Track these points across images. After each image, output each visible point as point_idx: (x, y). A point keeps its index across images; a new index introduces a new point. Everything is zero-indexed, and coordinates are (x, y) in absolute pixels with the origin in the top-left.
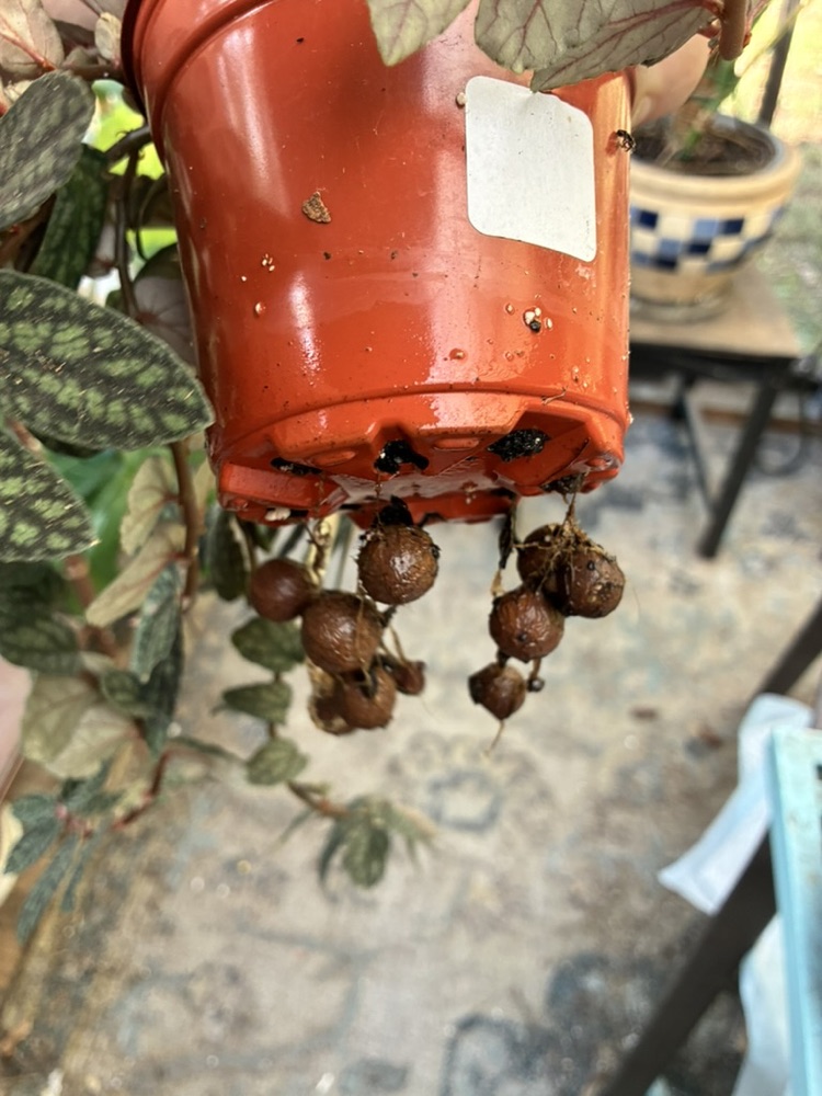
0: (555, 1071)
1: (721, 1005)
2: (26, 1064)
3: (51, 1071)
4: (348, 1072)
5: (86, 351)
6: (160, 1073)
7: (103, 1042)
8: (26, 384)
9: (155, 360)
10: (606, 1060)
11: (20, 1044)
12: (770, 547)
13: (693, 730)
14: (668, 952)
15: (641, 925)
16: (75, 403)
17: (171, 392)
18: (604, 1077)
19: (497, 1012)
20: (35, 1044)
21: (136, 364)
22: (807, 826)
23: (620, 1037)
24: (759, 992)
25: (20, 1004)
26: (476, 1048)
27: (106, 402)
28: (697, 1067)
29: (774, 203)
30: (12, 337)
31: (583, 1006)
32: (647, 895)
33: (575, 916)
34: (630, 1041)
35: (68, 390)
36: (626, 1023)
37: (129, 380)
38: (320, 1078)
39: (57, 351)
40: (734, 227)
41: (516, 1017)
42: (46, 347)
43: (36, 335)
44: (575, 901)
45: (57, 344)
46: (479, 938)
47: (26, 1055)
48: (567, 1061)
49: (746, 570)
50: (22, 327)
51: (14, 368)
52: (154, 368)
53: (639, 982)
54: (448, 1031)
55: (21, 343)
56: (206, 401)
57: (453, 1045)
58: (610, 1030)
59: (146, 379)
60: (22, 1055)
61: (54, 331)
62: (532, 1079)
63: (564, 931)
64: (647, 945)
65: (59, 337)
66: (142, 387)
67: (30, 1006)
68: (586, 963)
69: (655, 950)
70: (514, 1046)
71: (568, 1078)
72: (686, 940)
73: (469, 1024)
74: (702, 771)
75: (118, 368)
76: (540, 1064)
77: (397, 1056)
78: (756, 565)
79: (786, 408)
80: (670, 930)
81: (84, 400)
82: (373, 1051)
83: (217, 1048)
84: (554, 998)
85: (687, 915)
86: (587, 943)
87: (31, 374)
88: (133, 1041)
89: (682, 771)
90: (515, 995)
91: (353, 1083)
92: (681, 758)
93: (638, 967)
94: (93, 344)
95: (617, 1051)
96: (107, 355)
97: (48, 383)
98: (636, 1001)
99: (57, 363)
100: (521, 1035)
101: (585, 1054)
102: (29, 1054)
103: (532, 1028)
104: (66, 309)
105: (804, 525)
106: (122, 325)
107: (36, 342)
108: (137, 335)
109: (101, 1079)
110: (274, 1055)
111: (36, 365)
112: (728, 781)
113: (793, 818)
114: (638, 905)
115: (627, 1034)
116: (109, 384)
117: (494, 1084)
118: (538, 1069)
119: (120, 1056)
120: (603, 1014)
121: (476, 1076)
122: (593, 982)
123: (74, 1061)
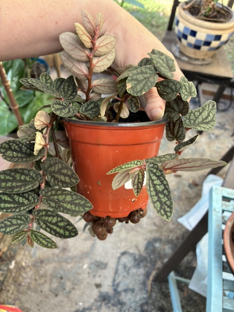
0: (146, 266)
1: (191, 253)
2: (5, 258)
3: (12, 261)
4: (91, 264)
5: (71, 199)
6: (42, 262)
7: (27, 253)
8: (61, 205)
9: (83, 200)
10: (159, 265)
11: (3, 253)
12: (217, 132)
13: (191, 181)
14: (177, 238)
15: (171, 231)
16: (70, 208)
17: (86, 204)
18: (158, 269)
19: (131, 251)
20: (8, 253)
21: (80, 201)
22: (218, 212)
23: (163, 259)
24: (201, 252)
25: (4, 243)
26: (125, 260)
27: (75, 207)
28: (183, 268)
29: (230, 31)
30: (58, 198)
31: (154, 250)
32: (173, 224)
33: (154, 228)
34: (166, 260)
35: (69, 206)
36: (165, 256)
37: (79, 203)
38: (84, 265)
39: (66, 200)
40: (218, 38)
41: (137, 252)
42: (64, 199)
43: (63, 197)
44: (154, 224)
45: (66, 199)
46: (128, 232)
47: (5, 256)
48: (149, 264)
49: (210, 138)
50: (60, 197)
51: (59, 203)
52: (83, 201)
53: (170, 246)
54: (118, 255)
55: (60, 199)
56: (92, 205)
57: (119, 258)
58: (161, 257)
59: (82, 203)
60: (4, 256)
61: (66, 197)
62: (139, 268)
63: (151, 232)
64: (172, 236)
65: (67, 198)
66: (81, 204)
67: (7, 243)
68: (156, 240)
69: (174, 238)
70: (135, 259)
71: (149, 269)
72: (183, 236)
73: (124, 254)
74: (192, 192)
75: (77, 202)
76: (141, 264)
77: (104, 260)
78: (213, 137)
79: (227, 92)
80: (179, 233)
81: (72, 207)
82: (98, 259)
83: (57, 256)
84: (146, 248)
85: (184, 230)
86: (157, 235)
87: (62, 204)
88: (35, 253)
89: (187, 192)
90: (136, 247)
91: (92, 266)
92: (187, 188)
93: (169, 242)
94: (73, 198)
95: (162, 263)
96: (75, 200)
97: (65, 205)
98: (168, 250)
99: (66, 202)
100: (137, 257)
101: (154, 263)
102: (6, 256)
103: (140, 255)
104: (67, 193)
105: (227, 127)
106: (78, 195)
107: (62, 199)
108: (80, 196)
109: (25, 263)
110: (72, 258)
111: (63, 202)
112: (199, 195)
113: (215, 210)
114: (171, 226)
115: (165, 259)
116: (76, 205)
117: (129, 269)
118: (141, 266)
119: (31, 257)
120: (159, 253)
121: (125, 267)
122: (157, 245)
123: (19, 258)
